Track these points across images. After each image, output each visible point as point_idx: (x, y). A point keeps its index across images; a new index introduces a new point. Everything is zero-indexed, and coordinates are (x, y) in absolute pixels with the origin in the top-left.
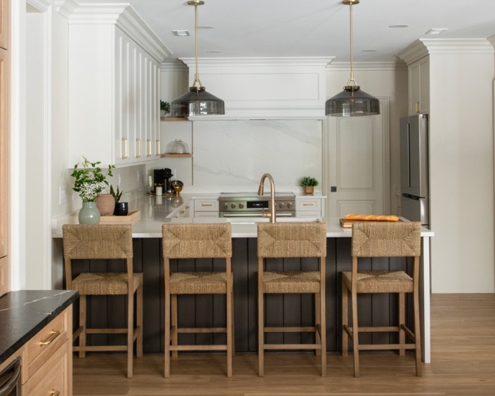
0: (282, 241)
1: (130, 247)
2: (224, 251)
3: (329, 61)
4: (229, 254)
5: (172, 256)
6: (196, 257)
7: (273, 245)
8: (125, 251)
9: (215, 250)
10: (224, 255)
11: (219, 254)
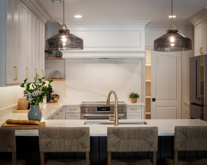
0: (126, 140)
1: (14, 144)
2: (84, 147)
3: (147, 23)
4: (88, 149)
5: (46, 151)
6: (63, 151)
7: (118, 143)
8: (10, 147)
9: (78, 146)
10: (84, 150)
11: (81, 150)
